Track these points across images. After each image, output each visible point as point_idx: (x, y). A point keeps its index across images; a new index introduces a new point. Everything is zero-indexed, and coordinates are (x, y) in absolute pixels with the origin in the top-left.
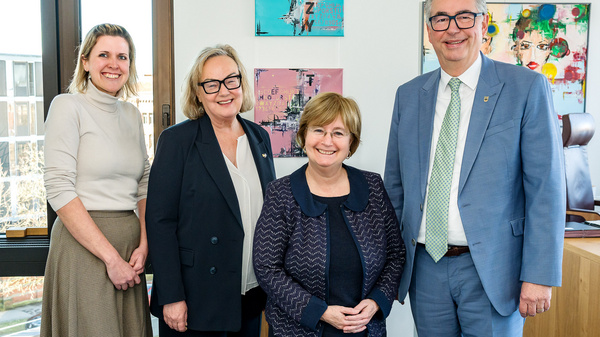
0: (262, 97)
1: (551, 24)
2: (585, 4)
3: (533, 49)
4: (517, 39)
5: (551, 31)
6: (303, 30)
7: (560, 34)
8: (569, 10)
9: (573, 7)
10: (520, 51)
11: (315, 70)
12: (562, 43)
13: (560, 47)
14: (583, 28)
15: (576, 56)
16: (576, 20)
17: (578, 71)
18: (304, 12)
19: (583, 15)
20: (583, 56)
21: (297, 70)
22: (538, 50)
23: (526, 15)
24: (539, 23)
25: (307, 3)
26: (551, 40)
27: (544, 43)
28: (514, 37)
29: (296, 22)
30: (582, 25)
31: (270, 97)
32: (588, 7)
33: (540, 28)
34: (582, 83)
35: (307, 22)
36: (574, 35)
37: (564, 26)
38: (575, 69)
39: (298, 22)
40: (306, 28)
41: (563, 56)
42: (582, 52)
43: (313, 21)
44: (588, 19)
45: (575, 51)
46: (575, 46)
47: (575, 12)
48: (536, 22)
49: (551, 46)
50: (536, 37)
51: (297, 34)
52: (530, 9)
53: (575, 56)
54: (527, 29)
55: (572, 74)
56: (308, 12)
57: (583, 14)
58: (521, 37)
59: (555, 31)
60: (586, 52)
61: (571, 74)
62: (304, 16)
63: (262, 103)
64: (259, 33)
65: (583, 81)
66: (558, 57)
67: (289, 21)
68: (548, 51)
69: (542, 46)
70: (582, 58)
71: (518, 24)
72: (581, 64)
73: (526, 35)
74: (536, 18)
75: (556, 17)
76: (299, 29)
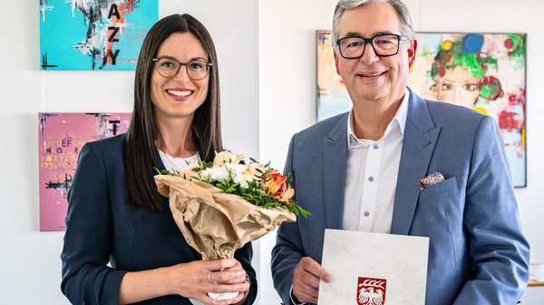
0: (49, 151)
1: (478, 59)
2: (520, 35)
3: (457, 89)
4: (437, 77)
5: (479, 67)
6: (105, 62)
7: (491, 72)
8: (500, 41)
9: (506, 37)
10: (441, 92)
11: (120, 114)
12: (492, 82)
13: (492, 86)
14: (520, 64)
15: (512, 98)
16: (510, 54)
17: (516, 118)
18: (106, 39)
19: (518, 47)
20: (520, 99)
21: (97, 115)
22: (464, 91)
23: (447, 47)
24: (464, 58)
25: (110, 28)
26: (480, 78)
27: (470, 82)
28: (433, 75)
29: (95, 52)
30: (518, 59)
31: (59, 150)
32: (524, 37)
33: (465, 64)
34: (521, 132)
35: (110, 52)
36: (507, 73)
37: (494, 61)
38: (511, 115)
39: (98, 53)
40: (109, 59)
41: (495, 99)
42: (519, 94)
43: (118, 51)
44: (525, 52)
45: (510, 92)
46: (510, 85)
47: (508, 43)
48: (460, 55)
49: (480, 86)
50: (461, 74)
51: (97, 66)
52: (452, 39)
53: (510, 98)
54: (449, 64)
55: (507, 122)
56: (112, 39)
57: (517, 45)
58: (442, 74)
59: (484, 68)
60: (524, 94)
61: (506, 120)
62: (106, 44)
63: (49, 158)
64: (45, 66)
65: (522, 130)
66: (489, 99)
67: (85, 51)
68: (477, 92)
69: (468, 86)
70: (519, 100)
71: (438, 58)
72: (518, 109)
73: (448, 71)
74: (460, 51)
75: (484, 49)
76: (99, 62)
